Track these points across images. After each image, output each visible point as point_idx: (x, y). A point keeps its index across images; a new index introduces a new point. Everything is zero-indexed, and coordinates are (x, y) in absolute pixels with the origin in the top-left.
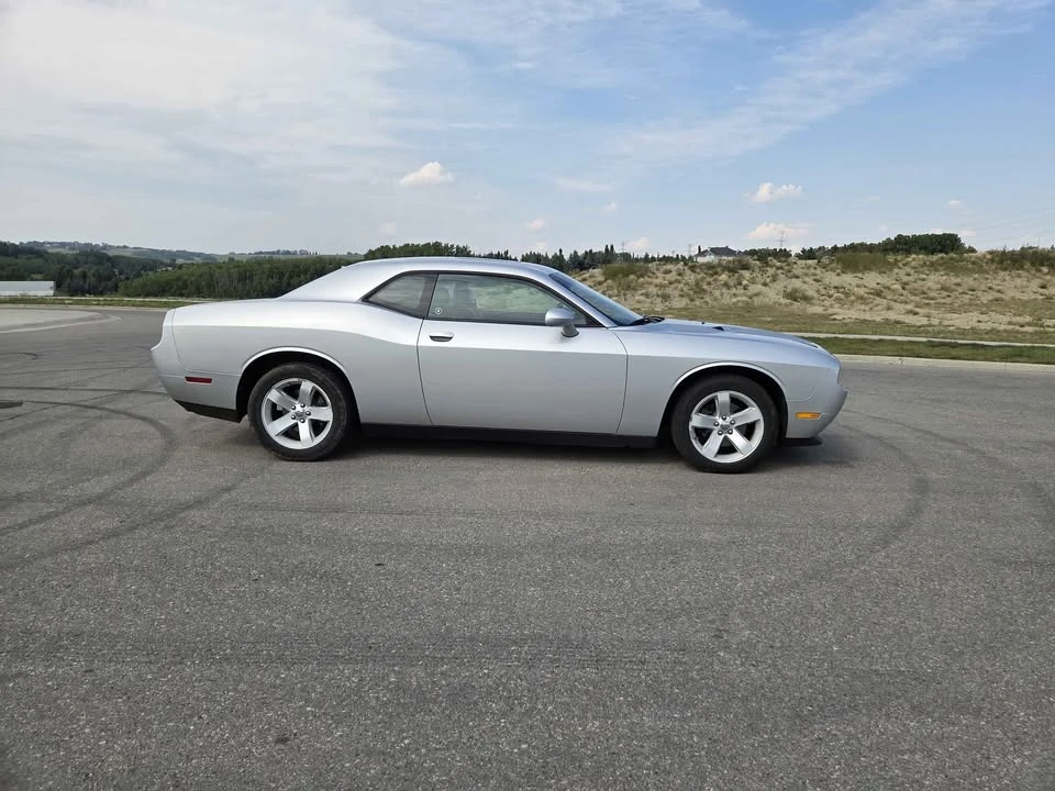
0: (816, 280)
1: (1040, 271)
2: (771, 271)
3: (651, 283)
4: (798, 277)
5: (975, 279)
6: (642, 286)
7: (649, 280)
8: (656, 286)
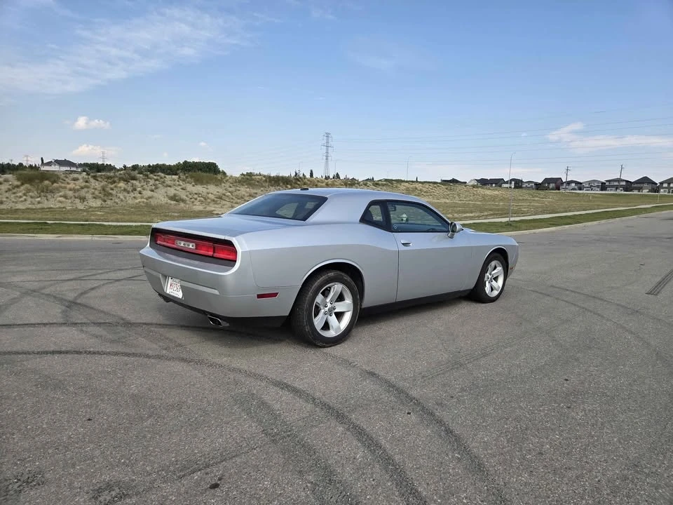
0: (182, 189)
1: (287, 187)
2: (152, 182)
3: (65, 188)
4: (170, 186)
5: (262, 191)
6: (58, 189)
7: (63, 185)
8: (70, 190)
